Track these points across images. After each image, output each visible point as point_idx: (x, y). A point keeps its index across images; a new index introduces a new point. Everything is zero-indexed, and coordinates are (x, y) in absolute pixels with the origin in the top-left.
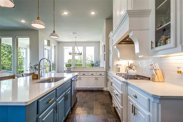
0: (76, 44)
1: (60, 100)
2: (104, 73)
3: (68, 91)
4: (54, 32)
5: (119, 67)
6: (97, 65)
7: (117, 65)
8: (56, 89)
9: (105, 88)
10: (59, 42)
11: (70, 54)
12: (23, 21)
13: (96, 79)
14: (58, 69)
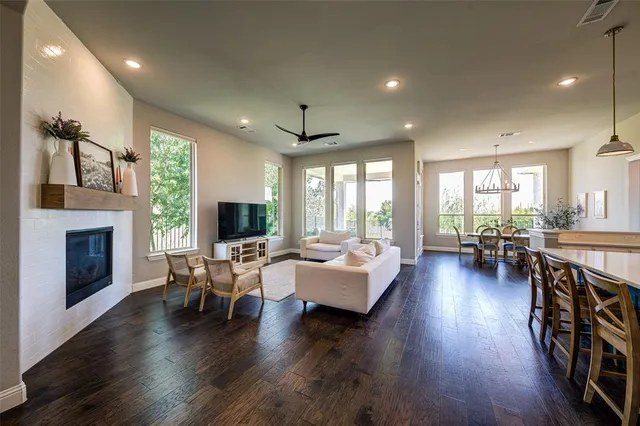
0: (497, 162)
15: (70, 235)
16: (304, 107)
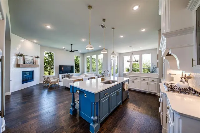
0: (132, 54)
1: (113, 94)
2: (157, 79)
3: (120, 90)
4: (113, 52)
5: (172, 76)
6: (153, 70)
7: (170, 74)
8: (110, 88)
9: (158, 93)
10: (120, 54)
11: (128, 62)
12: (100, 46)
13: (148, 84)
14: (120, 72)
15: (23, 72)
16: (72, 45)
